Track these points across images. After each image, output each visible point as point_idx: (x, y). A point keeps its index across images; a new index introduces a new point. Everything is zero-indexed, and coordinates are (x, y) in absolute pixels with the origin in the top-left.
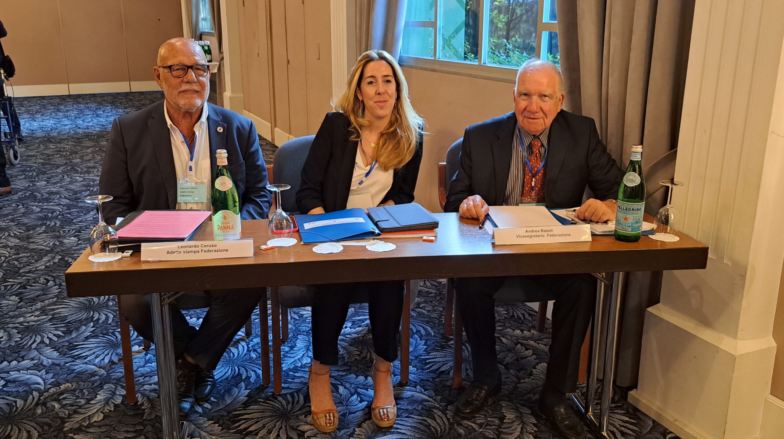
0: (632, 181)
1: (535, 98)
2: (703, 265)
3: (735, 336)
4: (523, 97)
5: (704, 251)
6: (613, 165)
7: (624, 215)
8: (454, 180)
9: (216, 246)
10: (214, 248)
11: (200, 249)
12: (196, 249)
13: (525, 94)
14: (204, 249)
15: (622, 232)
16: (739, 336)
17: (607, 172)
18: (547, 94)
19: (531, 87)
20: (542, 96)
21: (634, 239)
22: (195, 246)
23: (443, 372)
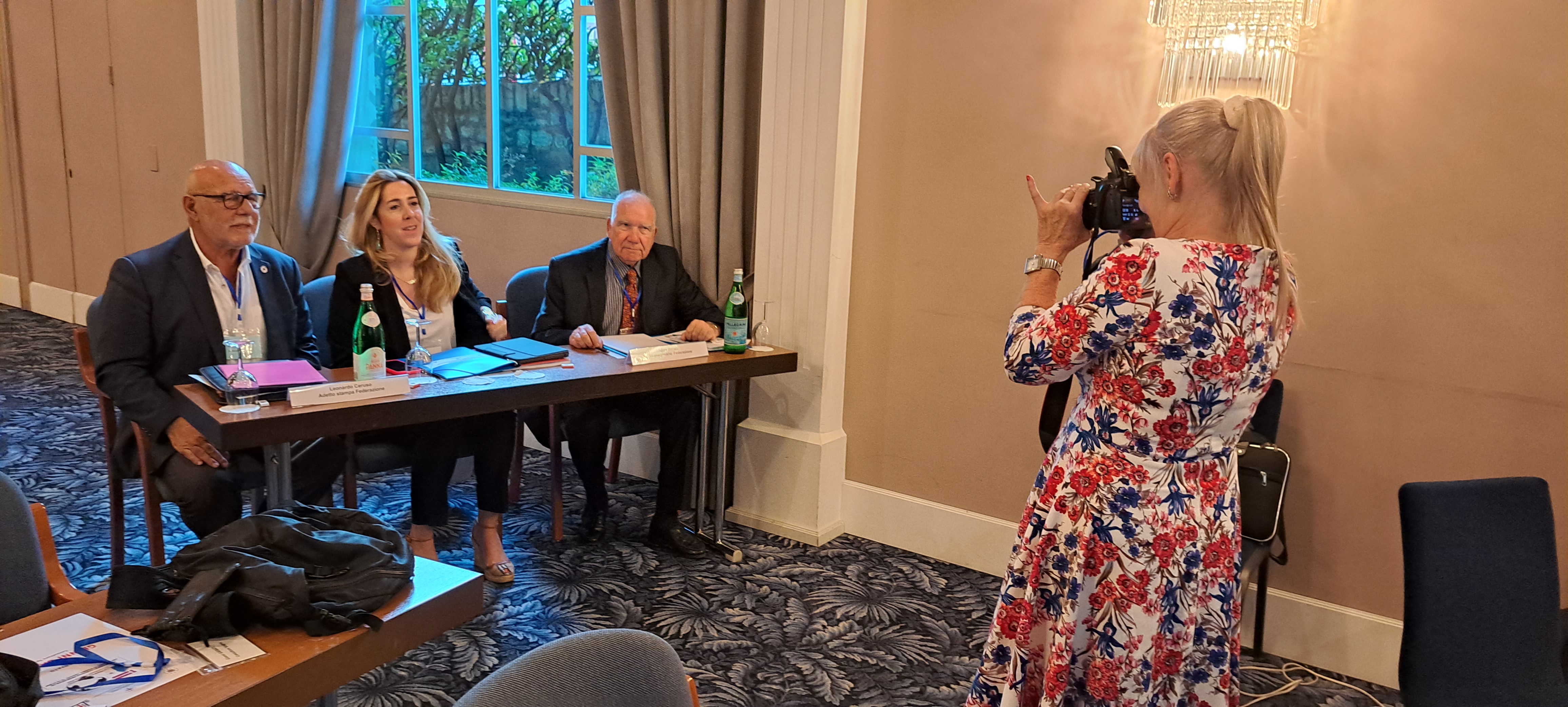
0: (738, 300)
1: (635, 229)
2: (794, 369)
3: (818, 431)
4: (623, 227)
5: (795, 356)
6: (697, 292)
7: (733, 331)
8: (542, 316)
9: (370, 385)
10: (369, 388)
11: (354, 389)
12: (350, 390)
13: (626, 225)
14: (359, 389)
15: (731, 346)
16: (821, 430)
17: (694, 298)
18: (646, 226)
19: (632, 218)
20: (641, 227)
21: (740, 352)
22: (349, 387)
23: (532, 533)
